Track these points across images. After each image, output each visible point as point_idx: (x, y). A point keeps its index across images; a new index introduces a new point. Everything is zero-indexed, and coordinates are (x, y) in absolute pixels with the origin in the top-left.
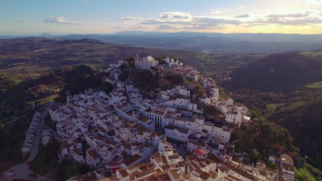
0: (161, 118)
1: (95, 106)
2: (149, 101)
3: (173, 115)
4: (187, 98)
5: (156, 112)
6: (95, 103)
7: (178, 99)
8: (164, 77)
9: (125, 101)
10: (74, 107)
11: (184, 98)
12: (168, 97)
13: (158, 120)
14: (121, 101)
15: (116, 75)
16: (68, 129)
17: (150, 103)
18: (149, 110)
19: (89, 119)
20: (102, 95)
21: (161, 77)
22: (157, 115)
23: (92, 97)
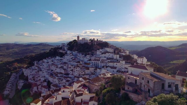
0: (98, 63)
1: (54, 64)
2: (90, 56)
3: (105, 61)
4: (112, 53)
5: (95, 60)
6: (54, 62)
7: (107, 54)
8: (97, 44)
9: (74, 58)
10: (40, 66)
11: (111, 53)
12: (101, 53)
13: (96, 65)
14: (71, 58)
15: (66, 48)
16: (37, 78)
17: (90, 57)
18: (90, 60)
19: (51, 71)
20: (58, 58)
21: (95, 45)
22: (96, 62)
23: (51, 60)
